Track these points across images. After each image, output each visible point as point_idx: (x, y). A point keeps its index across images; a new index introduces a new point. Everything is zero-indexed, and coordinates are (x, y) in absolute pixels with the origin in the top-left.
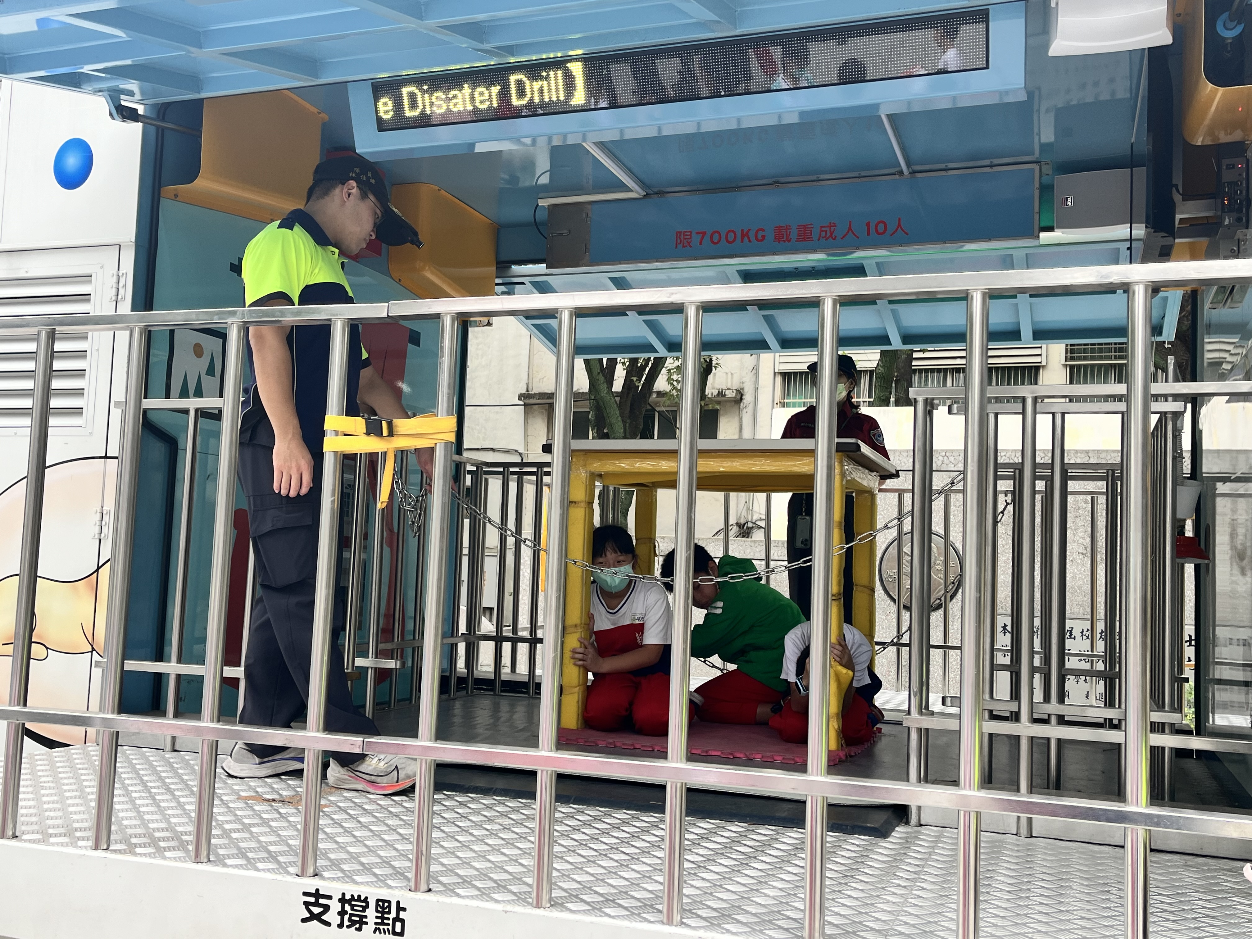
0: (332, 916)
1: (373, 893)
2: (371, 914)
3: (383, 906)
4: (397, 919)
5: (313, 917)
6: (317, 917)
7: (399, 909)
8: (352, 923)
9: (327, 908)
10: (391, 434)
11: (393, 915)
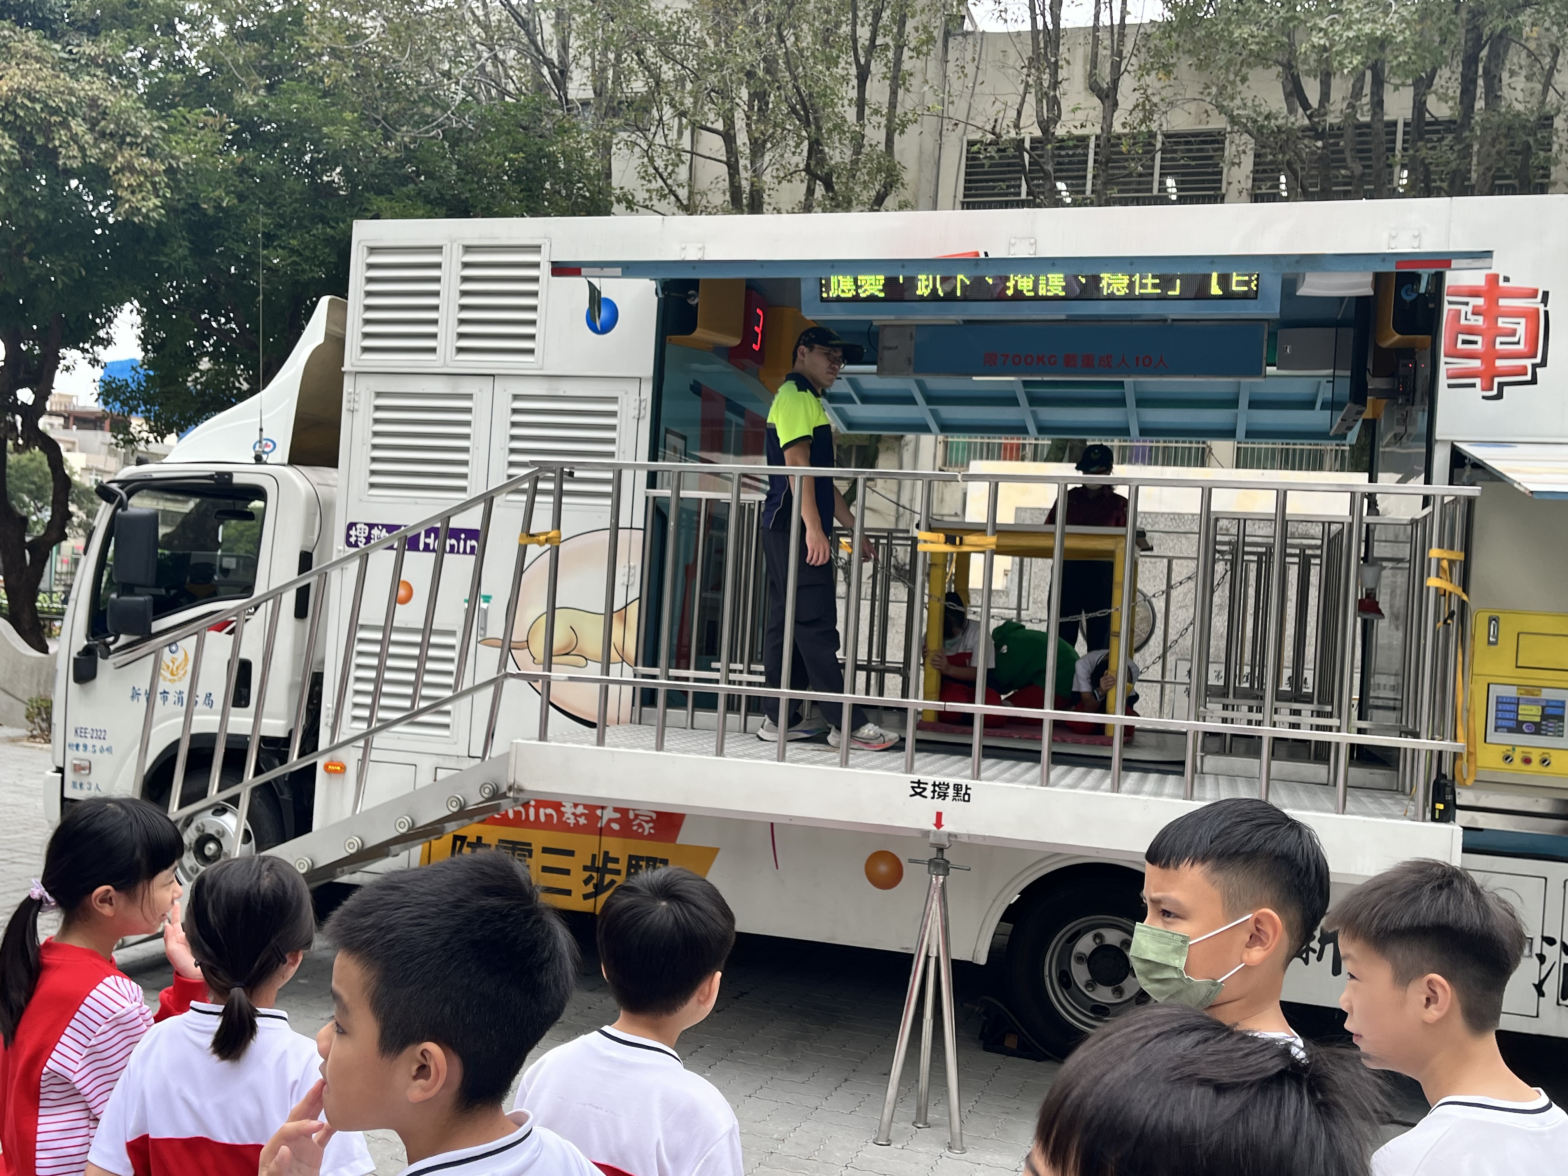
0: (928, 793)
1: (952, 781)
2: (951, 792)
3: (957, 788)
4: (966, 793)
5: (916, 794)
6: (920, 794)
7: (967, 788)
8: (940, 796)
9: (925, 789)
10: (961, 543)
11: (964, 791)
